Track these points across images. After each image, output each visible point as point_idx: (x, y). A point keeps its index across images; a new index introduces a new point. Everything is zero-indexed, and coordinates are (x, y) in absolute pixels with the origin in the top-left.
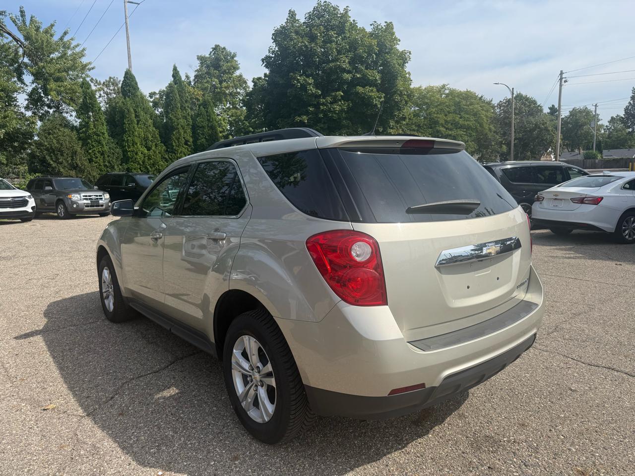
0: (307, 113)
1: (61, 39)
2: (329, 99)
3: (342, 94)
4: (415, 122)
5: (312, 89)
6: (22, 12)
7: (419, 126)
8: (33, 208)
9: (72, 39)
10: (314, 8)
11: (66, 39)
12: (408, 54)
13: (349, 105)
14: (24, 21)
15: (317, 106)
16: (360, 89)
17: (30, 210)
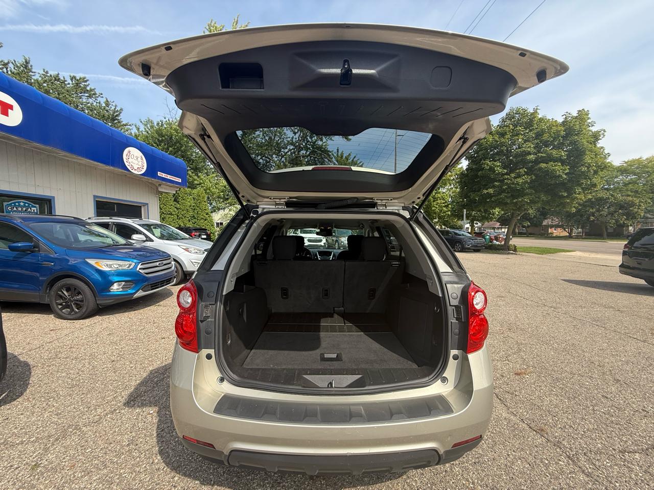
0: (494, 187)
1: (353, 160)
2: (513, 175)
3: (526, 170)
4: (631, 189)
5: (499, 170)
6: (338, 150)
7: (636, 192)
8: (324, 243)
9: (358, 160)
10: (507, 114)
11: (355, 160)
12: (602, 132)
13: (531, 178)
14: (338, 154)
15: (502, 181)
16: (543, 165)
17: (323, 245)
